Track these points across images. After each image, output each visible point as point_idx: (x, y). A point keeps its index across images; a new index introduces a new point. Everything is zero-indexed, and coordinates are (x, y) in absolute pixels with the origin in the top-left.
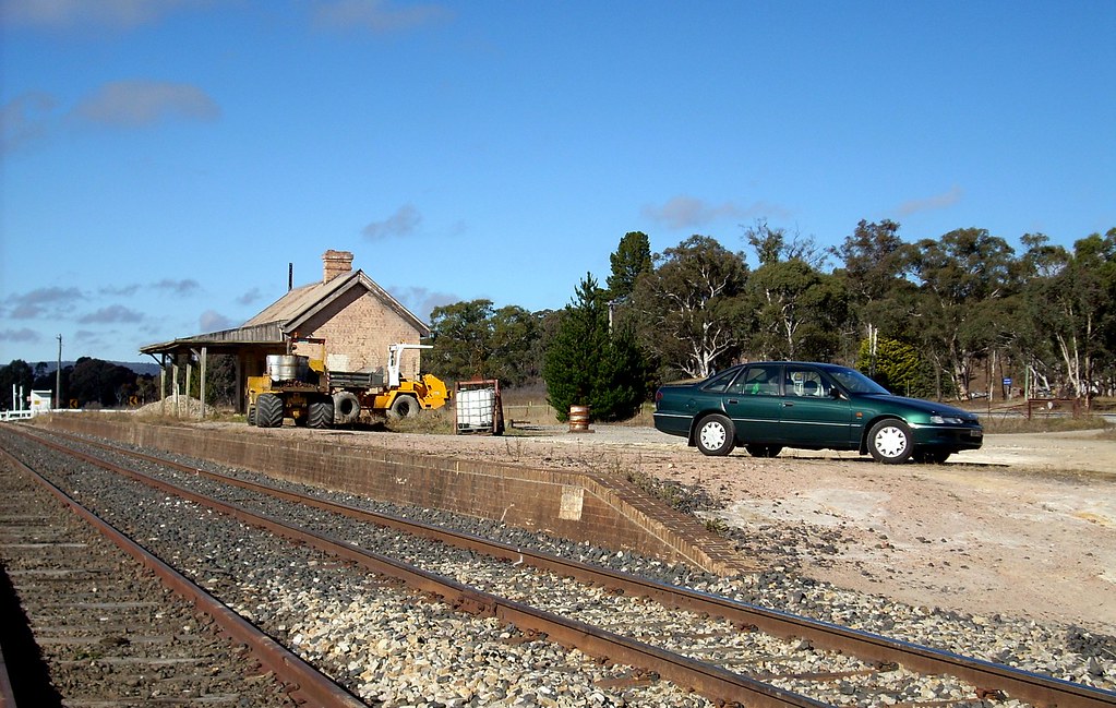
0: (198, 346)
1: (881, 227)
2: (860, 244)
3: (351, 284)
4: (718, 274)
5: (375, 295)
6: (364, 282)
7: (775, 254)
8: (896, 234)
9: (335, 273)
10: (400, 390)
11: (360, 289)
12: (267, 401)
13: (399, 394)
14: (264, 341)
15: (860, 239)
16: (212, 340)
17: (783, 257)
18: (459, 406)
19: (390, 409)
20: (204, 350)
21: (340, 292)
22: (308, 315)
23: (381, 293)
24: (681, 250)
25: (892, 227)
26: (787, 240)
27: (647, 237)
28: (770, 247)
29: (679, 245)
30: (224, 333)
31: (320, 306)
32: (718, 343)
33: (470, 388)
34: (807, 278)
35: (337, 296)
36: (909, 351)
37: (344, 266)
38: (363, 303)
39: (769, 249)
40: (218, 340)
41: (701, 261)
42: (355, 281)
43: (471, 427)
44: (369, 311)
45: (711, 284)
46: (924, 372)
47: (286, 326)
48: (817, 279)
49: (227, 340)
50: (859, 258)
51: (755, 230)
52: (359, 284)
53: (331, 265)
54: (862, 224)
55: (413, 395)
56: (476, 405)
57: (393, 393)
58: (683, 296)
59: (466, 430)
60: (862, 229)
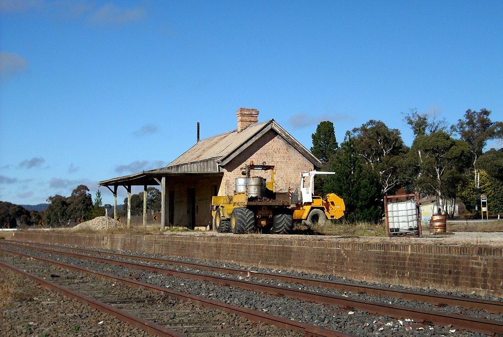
0: (159, 176)
1: (480, 113)
2: (468, 124)
3: (266, 130)
4: (388, 142)
5: (282, 137)
6: (276, 129)
7: (424, 129)
8: (489, 117)
9: (246, 124)
10: (313, 205)
11: (273, 133)
12: (242, 213)
13: (312, 208)
14: (206, 171)
15: (468, 120)
16: (169, 171)
17: (427, 132)
18: (390, 214)
19: (306, 219)
20: (163, 179)
21: (259, 135)
22: (237, 153)
23: (287, 136)
24: (363, 129)
25: (486, 113)
26: (429, 121)
27: (333, 124)
28: (419, 126)
29: (362, 126)
30: (178, 166)
31: (246, 146)
32: (389, 183)
33: (398, 201)
34: (449, 143)
35: (257, 138)
36: (488, 186)
37: (253, 119)
38: (275, 144)
39: (420, 126)
40: (173, 171)
41: (378, 134)
42: (269, 127)
43: (401, 231)
44: (279, 150)
45: (384, 148)
46: (497, 198)
47: (223, 160)
48: (454, 142)
49: (180, 171)
50: (469, 132)
51: (411, 115)
52: (272, 130)
53: (244, 118)
54: (469, 111)
55: (322, 209)
56: (404, 213)
57: (308, 208)
58: (369, 155)
59: (396, 233)
60: (469, 115)
